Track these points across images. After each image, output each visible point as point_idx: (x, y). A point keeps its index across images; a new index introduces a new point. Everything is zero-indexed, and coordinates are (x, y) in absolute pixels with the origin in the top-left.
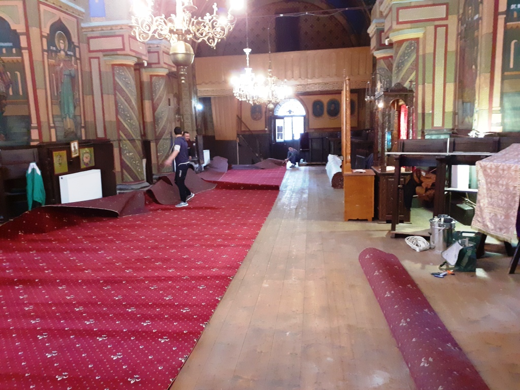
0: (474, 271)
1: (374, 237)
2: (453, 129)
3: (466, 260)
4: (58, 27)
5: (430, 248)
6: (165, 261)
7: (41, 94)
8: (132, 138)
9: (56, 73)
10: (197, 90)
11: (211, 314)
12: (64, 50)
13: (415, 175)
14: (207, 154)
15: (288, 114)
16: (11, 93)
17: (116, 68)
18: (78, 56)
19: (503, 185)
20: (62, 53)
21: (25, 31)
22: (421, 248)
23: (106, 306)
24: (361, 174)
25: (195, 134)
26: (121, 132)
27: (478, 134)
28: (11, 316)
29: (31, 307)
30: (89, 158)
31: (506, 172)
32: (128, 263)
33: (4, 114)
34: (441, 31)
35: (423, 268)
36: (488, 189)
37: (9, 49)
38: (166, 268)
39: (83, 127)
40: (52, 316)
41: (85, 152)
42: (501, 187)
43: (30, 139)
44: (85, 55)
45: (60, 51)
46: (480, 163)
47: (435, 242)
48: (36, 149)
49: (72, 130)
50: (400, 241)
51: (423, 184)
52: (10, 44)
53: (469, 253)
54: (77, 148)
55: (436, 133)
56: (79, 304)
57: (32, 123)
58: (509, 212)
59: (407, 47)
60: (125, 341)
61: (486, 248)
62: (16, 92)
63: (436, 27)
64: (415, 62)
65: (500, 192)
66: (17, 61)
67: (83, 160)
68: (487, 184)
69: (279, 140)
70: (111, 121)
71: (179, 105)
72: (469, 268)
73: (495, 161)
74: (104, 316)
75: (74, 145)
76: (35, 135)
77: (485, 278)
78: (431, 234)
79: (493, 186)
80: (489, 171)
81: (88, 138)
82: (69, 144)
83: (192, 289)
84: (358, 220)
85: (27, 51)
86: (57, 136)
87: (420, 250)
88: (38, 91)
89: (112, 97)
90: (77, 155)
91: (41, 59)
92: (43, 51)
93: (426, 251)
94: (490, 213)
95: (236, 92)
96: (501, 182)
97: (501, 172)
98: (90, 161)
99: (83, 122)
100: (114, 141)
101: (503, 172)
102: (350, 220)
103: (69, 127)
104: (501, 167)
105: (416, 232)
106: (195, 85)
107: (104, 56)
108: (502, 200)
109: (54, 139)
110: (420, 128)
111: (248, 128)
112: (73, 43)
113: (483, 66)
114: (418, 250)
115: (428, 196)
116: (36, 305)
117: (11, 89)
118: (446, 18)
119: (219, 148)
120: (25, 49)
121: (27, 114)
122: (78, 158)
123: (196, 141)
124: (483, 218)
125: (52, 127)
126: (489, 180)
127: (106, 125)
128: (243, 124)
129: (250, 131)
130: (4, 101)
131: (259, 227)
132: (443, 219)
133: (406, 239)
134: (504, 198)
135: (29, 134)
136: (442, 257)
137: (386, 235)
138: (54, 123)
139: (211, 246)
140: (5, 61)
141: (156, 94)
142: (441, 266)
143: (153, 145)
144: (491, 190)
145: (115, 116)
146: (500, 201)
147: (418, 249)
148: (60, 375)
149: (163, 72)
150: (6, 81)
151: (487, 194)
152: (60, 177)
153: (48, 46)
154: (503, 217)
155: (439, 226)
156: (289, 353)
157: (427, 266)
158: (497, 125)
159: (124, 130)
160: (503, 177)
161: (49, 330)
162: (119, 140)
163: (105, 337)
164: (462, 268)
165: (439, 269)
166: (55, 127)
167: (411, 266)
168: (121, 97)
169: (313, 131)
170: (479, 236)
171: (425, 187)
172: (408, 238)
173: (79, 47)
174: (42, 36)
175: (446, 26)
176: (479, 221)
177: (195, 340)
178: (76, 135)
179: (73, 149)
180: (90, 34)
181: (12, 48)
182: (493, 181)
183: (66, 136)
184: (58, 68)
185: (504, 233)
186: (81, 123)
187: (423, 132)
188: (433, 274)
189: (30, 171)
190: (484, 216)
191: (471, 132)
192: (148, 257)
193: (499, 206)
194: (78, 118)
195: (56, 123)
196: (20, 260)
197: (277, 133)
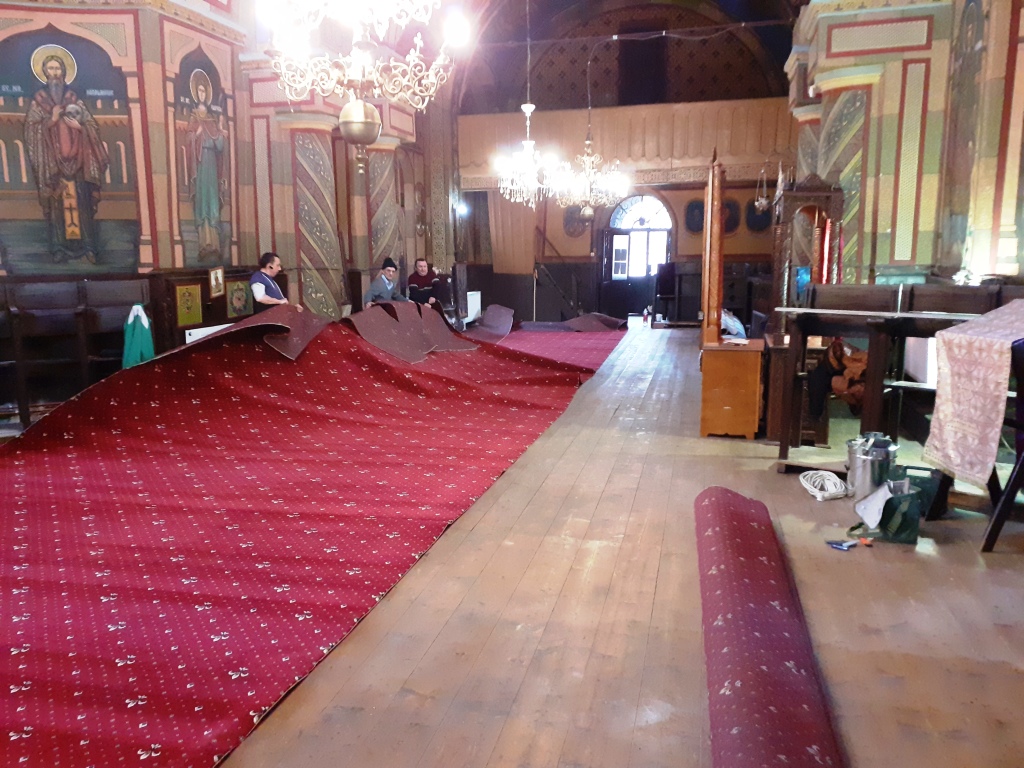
0: (914, 542)
1: (745, 468)
2: (933, 266)
3: (897, 520)
4: (197, 61)
5: (846, 496)
6: (343, 488)
7: (159, 181)
8: (322, 266)
9: (189, 146)
10: (459, 177)
11: (395, 580)
12: (205, 103)
13: (831, 353)
14: (474, 300)
15: (638, 226)
16: (108, 180)
17: (300, 137)
18: (230, 113)
19: (978, 379)
20: (202, 108)
21: (135, 69)
22: (827, 494)
23: (222, 557)
24: (736, 348)
25: (452, 259)
26: (303, 255)
27: (970, 277)
28: (66, 563)
29: (101, 552)
30: (243, 299)
31: (984, 354)
32: (280, 490)
33: (96, 217)
34: (917, 72)
35: (817, 529)
36: (955, 387)
37: (108, 101)
38: (343, 501)
39: (235, 243)
40: (131, 566)
41: (236, 288)
42: (975, 382)
43: (137, 263)
44: (244, 112)
45: (197, 105)
46: (942, 335)
47: (856, 484)
48: (147, 280)
49: (214, 248)
50: (790, 479)
51: (846, 372)
52: (110, 93)
53: (904, 507)
54: (221, 280)
55: (898, 272)
56: (179, 551)
57: (141, 234)
58: (988, 430)
59: (848, 101)
60: (240, 614)
61: (951, 500)
62: (117, 177)
63: (906, 63)
64: (861, 133)
65: (972, 391)
66: (121, 122)
67: (232, 303)
68: (953, 375)
69: (616, 276)
70: (285, 234)
71: (424, 204)
72: (903, 536)
73: (969, 332)
74: (217, 572)
75: (217, 276)
76: (146, 255)
77: (929, 556)
78: (848, 469)
79: (963, 380)
80: (956, 351)
81: (243, 264)
82: (207, 273)
83: (374, 538)
84: (726, 436)
85: (138, 105)
86: (184, 260)
87: (823, 497)
88: (154, 177)
89: (289, 190)
90: (222, 293)
91: (163, 120)
92: (167, 104)
93: (836, 501)
94: (956, 433)
95: (505, 186)
96: (975, 373)
97: (976, 353)
98: (245, 307)
99: (235, 234)
100: (291, 270)
101: (980, 354)
102: (711, 435)
103: (208, 242)
104: (977, 344)
105: (825, 464)
106: (456, 167)
107: (278, 113)
108: (976, 408)
109: (179, 264)
110: (867, 262)
111: (557, 252)
112: (223, 90)
113: (984, 143)
114: (819, 499)
115: (853, 395)
116: (109, 547)
117: (108, 172)
118: (928, 46)
119: (498, 288)
120: (134, 101)
121: (134, 217)
122: (223, 298)
123: (454, 275)
124: (942, 441)
125: (177, 242)
126: (956, 369)
127: (277, 237)
128: (547, 244)
129: (559, 257)
131: (533, 437)
132: (872, 441)
133: (801, 477)
134: (979, 405)
135: (136, 253)
136: (855, 512)
137: (770, 468)
138: (180, 234)
139: (430, 468)
140: (101, 123)
141: (374, 185)
142: (853, 529)
143: (365, 279)
144: (958, 388)
145: (293, 225)
146: (972, 411)
147: (819, 496)
148: (123, 658)
149: (390, 143)
150: (100, 158)
151: (953, 396)
152: (187, 332)
153: (177, 97)
154: (976, 442)
155: (864, 454)
156: (509, 659)
157: (826, 529)
158: (1008, 260)
159: (310, 251)
160: (980, 363)
161: (121, 590)
162: (300, 270)
163: (208, 606)
164: (890, 535)
165: (845, 535)
166: (182, 242)
167: (794, 528)
168: (305, 190)
169: (685, 260)
170: (938, 477)
171: (847, 378)
172: (806, 473)
173: (233, 98)
174: (165, 79)
175: (927, 61)
176: (936, 448)
177: (355, 620)
178: (221, 257)
179: (213, 282)
180: (252, 76)
181: (112, 99)
182: (963, 371)
183: (201, 257)
184: (192, 136)
185: (978, 473)
186: (232, 236)
187: (872, 271)
188: (829, 543)
189: (131, 319)
190: (944, 437)
191: (959, 274)
192: (318, 479)
193: (971, 420)
194: (226, 227)
195: (185, 234)
196: (102, 473)
197: (614, 262)
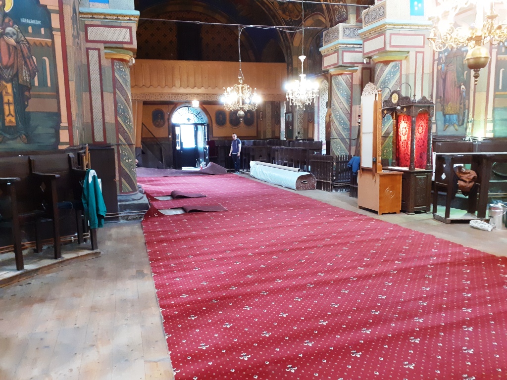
5: (493, 228)
17: (116, 63)
21: (57, 8)
26: (120, 136)
27: (475, 138)
33: (27, 110)
34: (420, 56)
37: (36, 28)
43: (58, 142)
52: (38, 22)
57: (61, 122)
59: (393, 67)
62: (43, 82)
63: (417, 52)
64: (399, 80)
66: (46, 44)
70: (110, 123)
76: (64, 136)
78: (491, 217)
84: (389, 213)
85: (59, 33)
88: (70, 83)
89: (111, 96)
93: (493, 231)
100: (114, 145)
102: (383, 214)
107: (105, 48)
111: (153, 135)
114: (490, 230)
117: (36, 79)
118: (423, 47)
120: (56, 30)
121: (56, 110)
128: (146, 130)
129: (155, 138)
130: (26, 93)
133: (470, 224)
135: (57, 135)
145: (114, 118)
150: (31, 68)
158: (490, 132)
159: (124, 133)
162: (118, 145)
168: (121, 96)
169: (217, 139)
175: (423, 53)
180: (87, 22)
181: (39, 27)
